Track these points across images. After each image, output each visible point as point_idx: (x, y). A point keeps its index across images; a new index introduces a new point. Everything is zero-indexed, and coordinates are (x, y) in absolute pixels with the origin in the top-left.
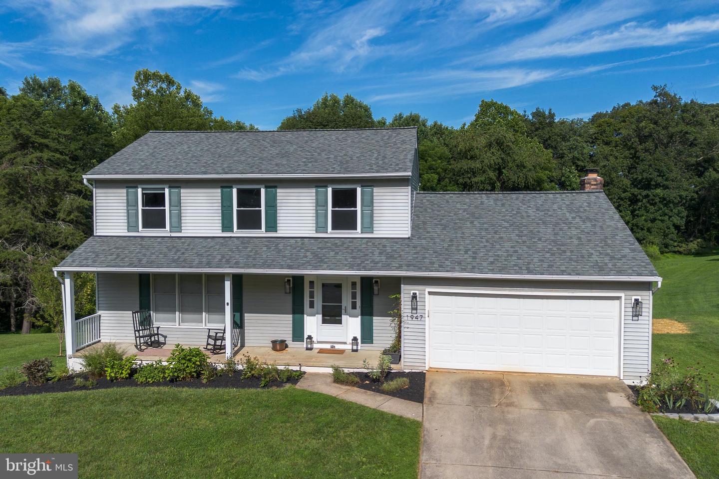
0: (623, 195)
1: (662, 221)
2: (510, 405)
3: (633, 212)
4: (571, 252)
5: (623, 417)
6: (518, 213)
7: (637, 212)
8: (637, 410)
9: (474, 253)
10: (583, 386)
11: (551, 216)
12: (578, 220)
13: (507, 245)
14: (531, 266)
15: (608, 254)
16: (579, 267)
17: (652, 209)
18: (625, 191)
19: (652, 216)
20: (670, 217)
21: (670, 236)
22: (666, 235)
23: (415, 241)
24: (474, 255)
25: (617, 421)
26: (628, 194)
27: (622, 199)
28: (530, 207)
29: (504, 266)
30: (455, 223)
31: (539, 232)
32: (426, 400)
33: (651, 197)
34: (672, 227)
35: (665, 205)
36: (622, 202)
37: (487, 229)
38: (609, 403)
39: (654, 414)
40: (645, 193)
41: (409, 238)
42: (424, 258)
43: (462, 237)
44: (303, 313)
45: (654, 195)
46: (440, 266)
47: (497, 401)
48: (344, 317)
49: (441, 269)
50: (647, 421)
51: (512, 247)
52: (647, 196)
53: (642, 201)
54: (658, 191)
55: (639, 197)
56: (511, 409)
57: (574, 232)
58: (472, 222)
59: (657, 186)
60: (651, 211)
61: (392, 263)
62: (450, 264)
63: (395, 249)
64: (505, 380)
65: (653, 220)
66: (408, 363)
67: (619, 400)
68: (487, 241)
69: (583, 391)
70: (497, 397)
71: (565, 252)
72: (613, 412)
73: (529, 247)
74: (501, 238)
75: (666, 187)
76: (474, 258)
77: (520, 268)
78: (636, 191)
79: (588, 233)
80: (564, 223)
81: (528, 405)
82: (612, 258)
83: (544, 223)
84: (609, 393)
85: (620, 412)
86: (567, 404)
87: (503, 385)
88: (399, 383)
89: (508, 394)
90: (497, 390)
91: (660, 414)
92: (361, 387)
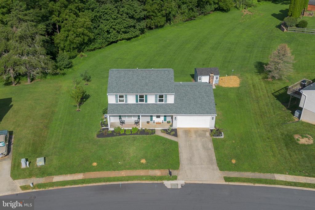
2: (191, 137)
4: (203, 107)
5: (208, 138)
6: (195, 94)
8: (210, 136)
9: (186, 108)
10: (203, 131)
11: (201, 95)
12: (206, 96)
13: (192, 105)
14: (196, 112)
23: (175, 105)
25: (206, 139)
30: (182, 98)
31: (198, 101)
32: (178, 136)
37: (188, 100)
41: (173, 104)
42: (177, 110)
43: (184, 103)
44: (152, 116)
48: (161, 117)
50: (211, 139)
57: (205, 101)
58: (185, 98)
63: (171, 107)
66: (174, 127)
67: (208, 134)
68: (188, 104)
70: (189, 135)
72: (206, 137)
73: (196, 106)
74: (191, 103)
79: (207, 101)
80: (203, 98)
81: (194, 136)
82: (210, 109)
83: (199, 98)
84: (207, 132)
86: (200, 136)
87: (190, 131)
88: (173, 133)
89: (191, 134)
90: (189, 133)
91: (213, 137)
92: (167, 133)
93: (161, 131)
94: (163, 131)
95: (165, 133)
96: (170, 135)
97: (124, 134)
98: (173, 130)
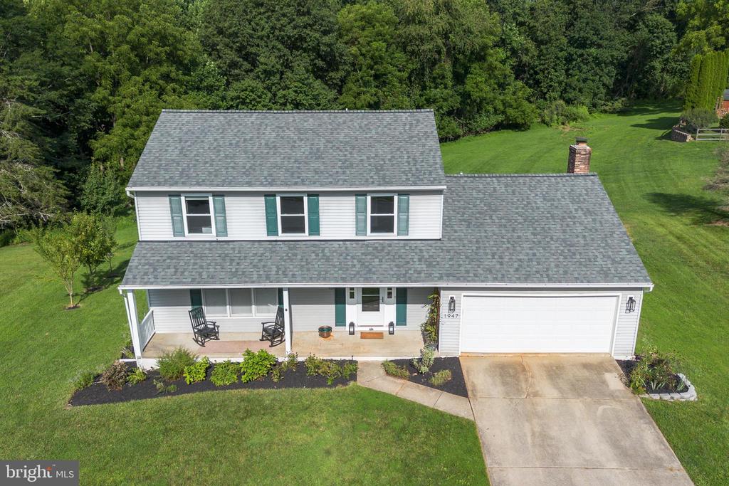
0: (560, 54)
1: (593, 81)
2: (536, 394)
3: (567, 71)
4: (580, 254)
5: (621, 401)
6: (529, 203)
7: (571, 71)
8: (629, 392)
9: (501, 257)
10: (586, 366)
11: (557, 207)
12: (580, 213)
13: (526, 245)
14: (550, 272)
15: (609, 257)
16: (588, 273)
17: (585, 68)
18: (562, 50)
19: (584, 76)
20: (601, 77)
21: (599, 96)
22: (595, 95)
23: (448, 244)
24: (501, 260)
25: (618, 407)
26: (564, 54)
27: (558, 59)
28: (537, 195)
29: (528, 273)
30: (476, 218)
31: (549, 228)
32: (470, 393)
33: (586, 56)
34: (601, 87)
35: (598, 64)
36: (558, 62)
37: (505, 226)
38: (608, 386)
39: (643, 396)
40: (580, 51)
41: (440, 240)
42: (460, 266)
43: (486, 237)
44: (344, 303)
45: (588, 55)
46: (475, 275)
47: (525, 390)
48: (381, 306)
49: (476, 279)
50: (638, 405)
51: (531, 249)
52: (582, 55)
53: (576, 60)
54: (593, 50)
55: (575, 56)
56: (537, 400)
57: (579, 229)
58: (491, 217)
59: (592, 44)
60: (584, 70)
61: (433, 272)
62: (482, 272)
63: (431, 254)
64: (525, 364)
65: (585, 81)
66: (446, 349)
67: (614, 381)
68: (509, 242)
69: (586, 373)
70: (524, 385)
71: (574, 254)
72: (612, 396)
73: (544, 249)
74: (519, 237)
75: (599, 46)
76: (501, 264)
77: (542, 276)
78: (572, 50)
79: (591, 230)
80: (570, 217)
81: (549, 394)
82: (614, 261)
83: (553, 217)
84: (606, 374)
85: (617, 397)
86: (578, 389)
87: (524, 370)
88: (444, 375)
89: (530, 379)
90: (522, 377)
91: (646, 396)
92: (412, 379)
93: (382, 371)
94: (393, 366)
95: (401, 377)
96: (432, 386)
97: (206, 385)
98: (441, 364)
